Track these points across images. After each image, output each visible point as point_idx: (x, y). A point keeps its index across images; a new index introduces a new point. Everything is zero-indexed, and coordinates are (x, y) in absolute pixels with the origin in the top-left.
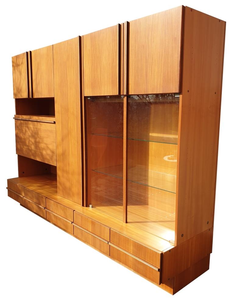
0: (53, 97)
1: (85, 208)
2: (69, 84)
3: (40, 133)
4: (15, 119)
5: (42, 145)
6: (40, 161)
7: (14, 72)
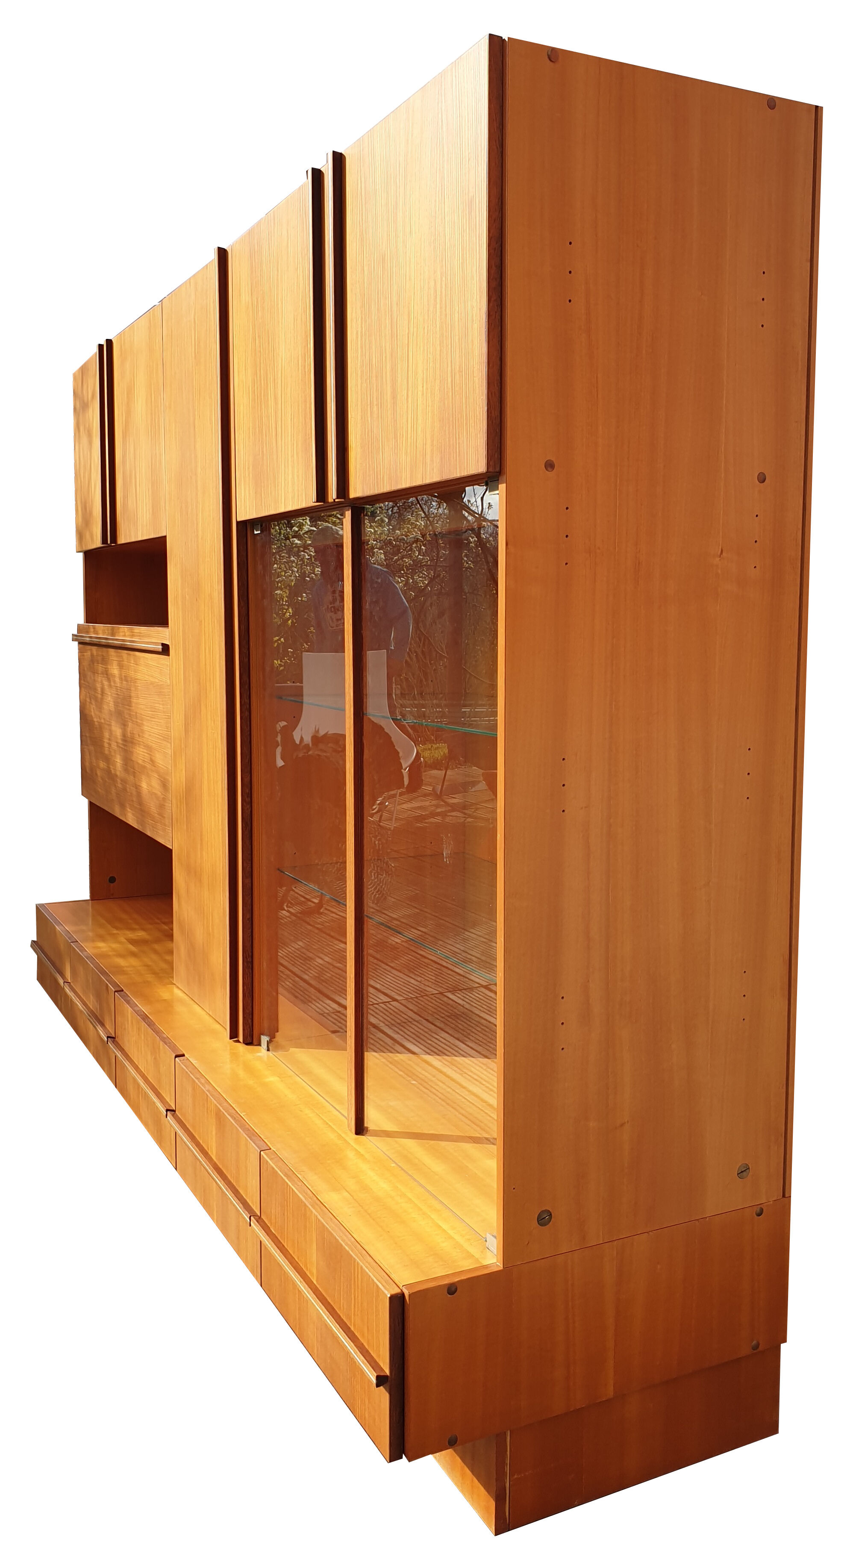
0: (164, 534)
1: (241, 1048)
2: (199, 470)
3: (134, 700)
4: (80, 643)
5: (140, 754)
6: (135, 825)
7: (77, 434)
